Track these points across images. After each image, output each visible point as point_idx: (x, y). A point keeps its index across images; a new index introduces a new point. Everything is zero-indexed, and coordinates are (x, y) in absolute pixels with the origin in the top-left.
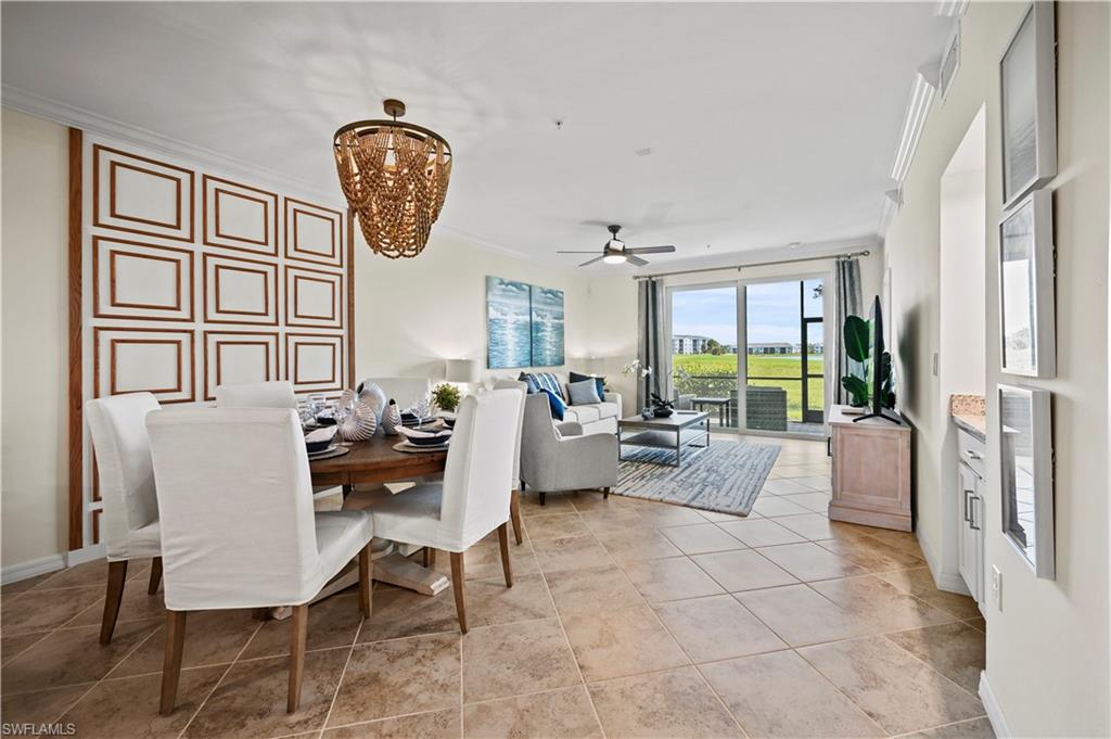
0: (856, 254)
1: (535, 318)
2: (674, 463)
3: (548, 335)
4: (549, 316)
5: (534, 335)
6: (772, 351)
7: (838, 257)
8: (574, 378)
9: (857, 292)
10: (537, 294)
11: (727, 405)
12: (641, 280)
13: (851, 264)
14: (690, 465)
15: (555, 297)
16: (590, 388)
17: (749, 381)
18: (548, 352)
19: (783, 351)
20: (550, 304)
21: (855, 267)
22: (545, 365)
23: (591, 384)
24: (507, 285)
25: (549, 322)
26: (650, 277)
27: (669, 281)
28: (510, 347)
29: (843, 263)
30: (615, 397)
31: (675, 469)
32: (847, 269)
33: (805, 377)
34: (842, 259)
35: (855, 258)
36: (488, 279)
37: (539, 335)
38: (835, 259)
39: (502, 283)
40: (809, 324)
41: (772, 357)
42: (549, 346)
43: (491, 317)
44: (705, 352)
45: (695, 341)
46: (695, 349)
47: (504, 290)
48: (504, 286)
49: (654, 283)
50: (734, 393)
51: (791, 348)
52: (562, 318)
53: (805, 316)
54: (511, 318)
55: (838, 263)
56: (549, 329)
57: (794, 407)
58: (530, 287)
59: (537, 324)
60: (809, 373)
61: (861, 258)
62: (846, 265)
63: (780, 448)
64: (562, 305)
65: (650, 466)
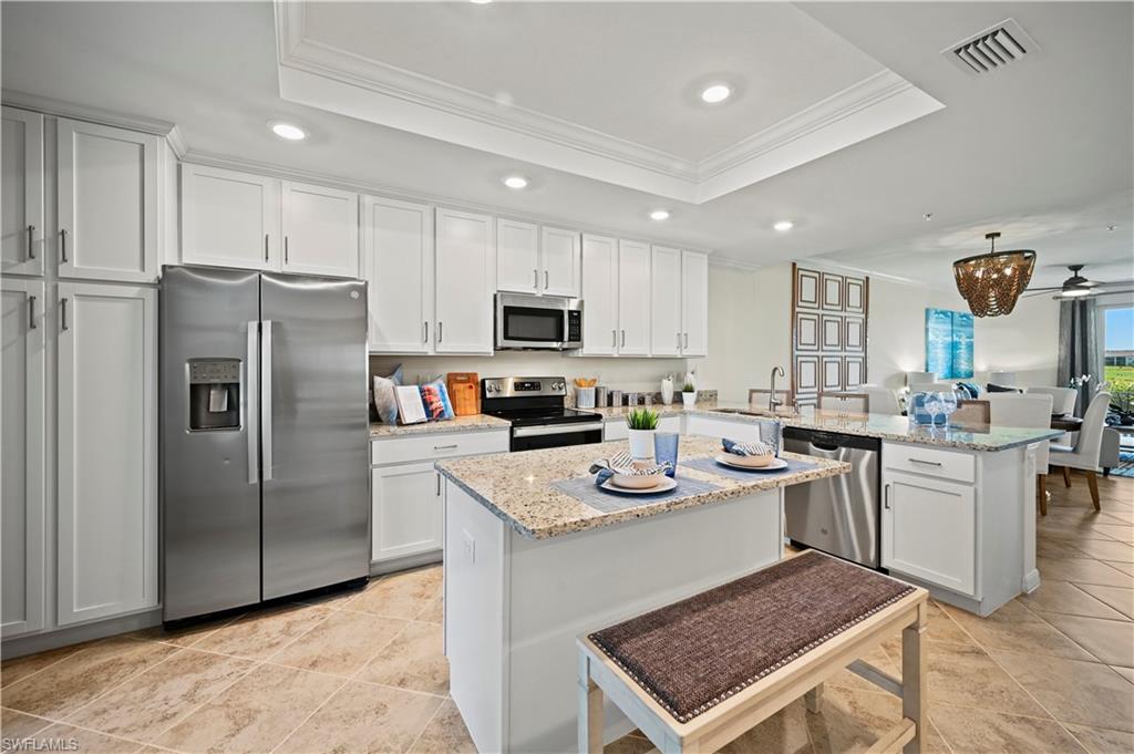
1: (956, 339)
3: (963, 352)
4: (964, 336)
5: (954, 352)
10: (956, 319)
12: (1064, 301)
15: (968, 319)
18: (962, 367)
20: (965, 326)
22: (961, 377)
24: (939, 314)
25: (964, 340)
27: (1102, 300)
28: (939, 362)
36: (927, 311)
37: (957, 352)
39: (936, 313)
42: (962, 361)
43: (930, 339)
47: (937, 318)
48: (937, 315)
49: (1083, 303)
52: (972, 337)
54: (941, 339)
56: (963, 347)
58: (952, 313)
59: (956, 343)
64: (972, 326)
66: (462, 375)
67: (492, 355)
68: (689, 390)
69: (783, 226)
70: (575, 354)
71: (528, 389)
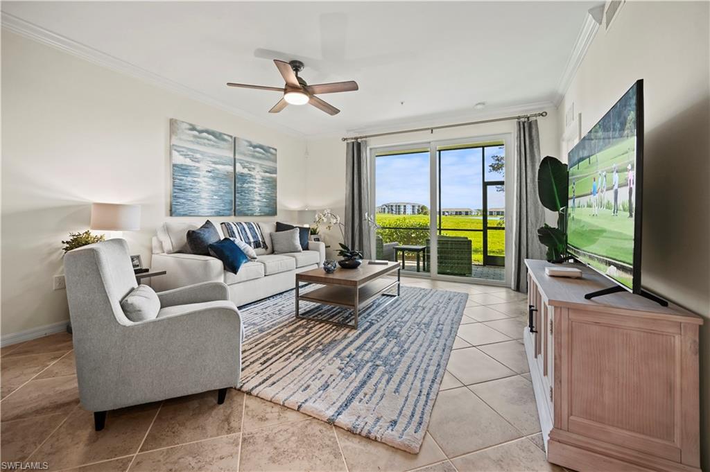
0: (535, 115)
1: (239, 169)
2: (352, 323)
4: (258, 169)
5: (238, 185)
6: (460, 213)
7: (519, 118)
8: (280, 227)
9: (536, 150)
10: (244, 146)
11: (424, 252)
12: (349, 141)
13: (530, 124)
14: (372, 324)
15: (267, 152)
16: (293, 237)
17: (442, 232)
18: (256, 203)
19: (467, 213)
20: (259, 158)
21: (533, 126)
22: (252, 215)
23: (294, 233)
24: (201, 132)
25: (258, 174)
26: (357, 138)
27: (373, 143)
28: (204, 195)
29: (524, 123)
30: (318, 246)
31: (353, 331)
32: (527, 128)
33: (485, 229)
34: (523, 120)
35: (534, 118)
36: (172, 123)
37: (245, 185)
38: (517, 120)
39: (193, 128)
40: (488, 187)
41: (460, 217)
42: (258, 198)
43: (175, 162)
44: (420, 214)
45: (413, 206)
46: (413, 212)
47: (195, 136)
48: (195, 133)
49: (359, 145)
50: (428, 241)
51: (471, 212)
53: (486, 180)
54: (204, 166)
55: (519, 122)
57: (477, 251)
58: (233, 138)
59: (242, 175)
60: (489, 225)
61: (540, 119)
62: (526, 124)
63: (467, 295)
65: (328, 326)
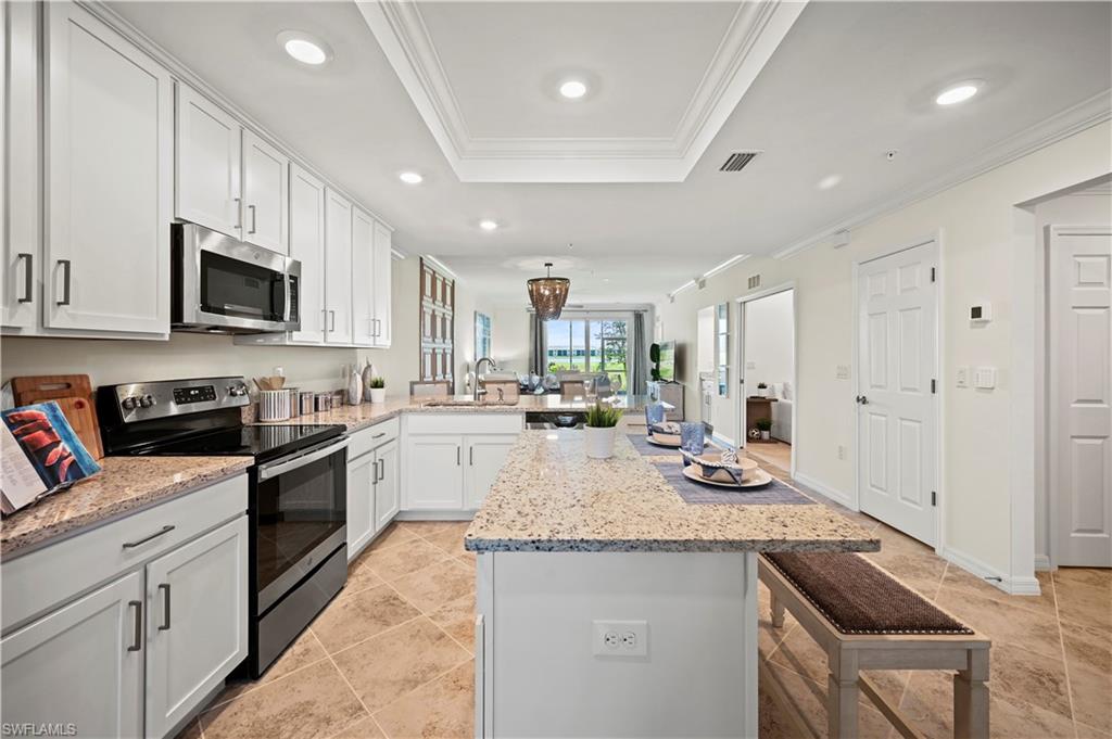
0: (642, 310)
1: (485, 336)
3: (487, 346)
7: (635, 311)
13: (640, 315)
21: (642, 317)
32: (639, 318)
36: (475, 313)
55: (635, 314)
56: (487, 342)
61: (644, 313)
66: (50, 379)
67: (167, 338)
68: (378, 385)
69: (488, 226)
70: (275, 340)
71: (196, 399)
